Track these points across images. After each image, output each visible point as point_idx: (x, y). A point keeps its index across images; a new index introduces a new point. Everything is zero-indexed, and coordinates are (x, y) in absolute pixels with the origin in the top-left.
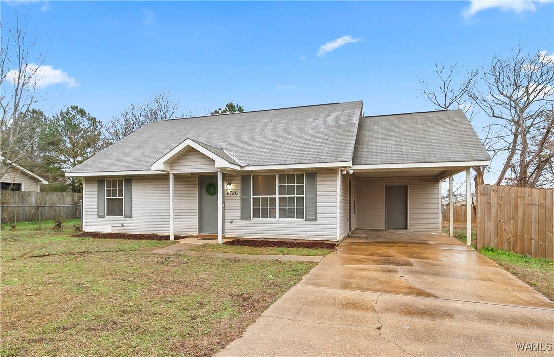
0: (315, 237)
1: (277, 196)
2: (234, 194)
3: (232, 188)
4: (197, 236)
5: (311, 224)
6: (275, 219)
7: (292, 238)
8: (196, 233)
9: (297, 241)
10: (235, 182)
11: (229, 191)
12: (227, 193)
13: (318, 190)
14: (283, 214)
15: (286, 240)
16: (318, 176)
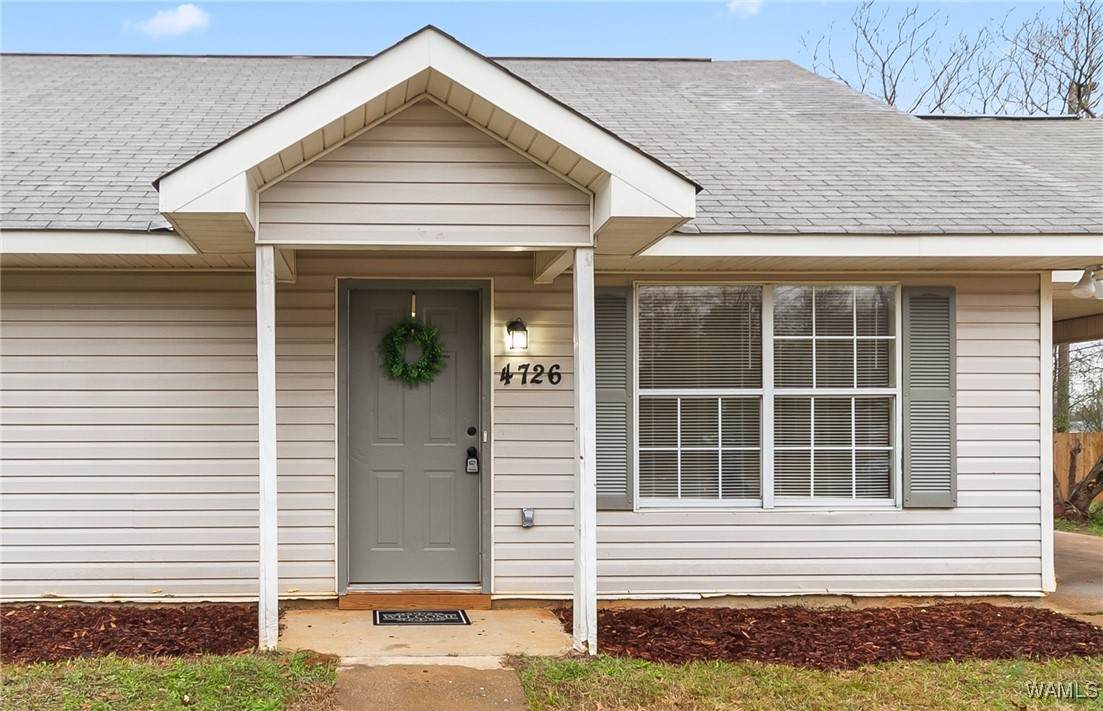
0: (948, 584)
1: (769, 392)
2: (544, 378)
3: (535, 349)
4: (333, 603)
5: (929, 525)
6: (756, 502)
7: (839, 591)
8: (328, 588)
9: (861, 606)
10: (545, 318)
11: (515, 363)
12: (506, 376)
13: (961, 364)
14: (792, 480)
15: (810, 605)
16: (960, 300)
